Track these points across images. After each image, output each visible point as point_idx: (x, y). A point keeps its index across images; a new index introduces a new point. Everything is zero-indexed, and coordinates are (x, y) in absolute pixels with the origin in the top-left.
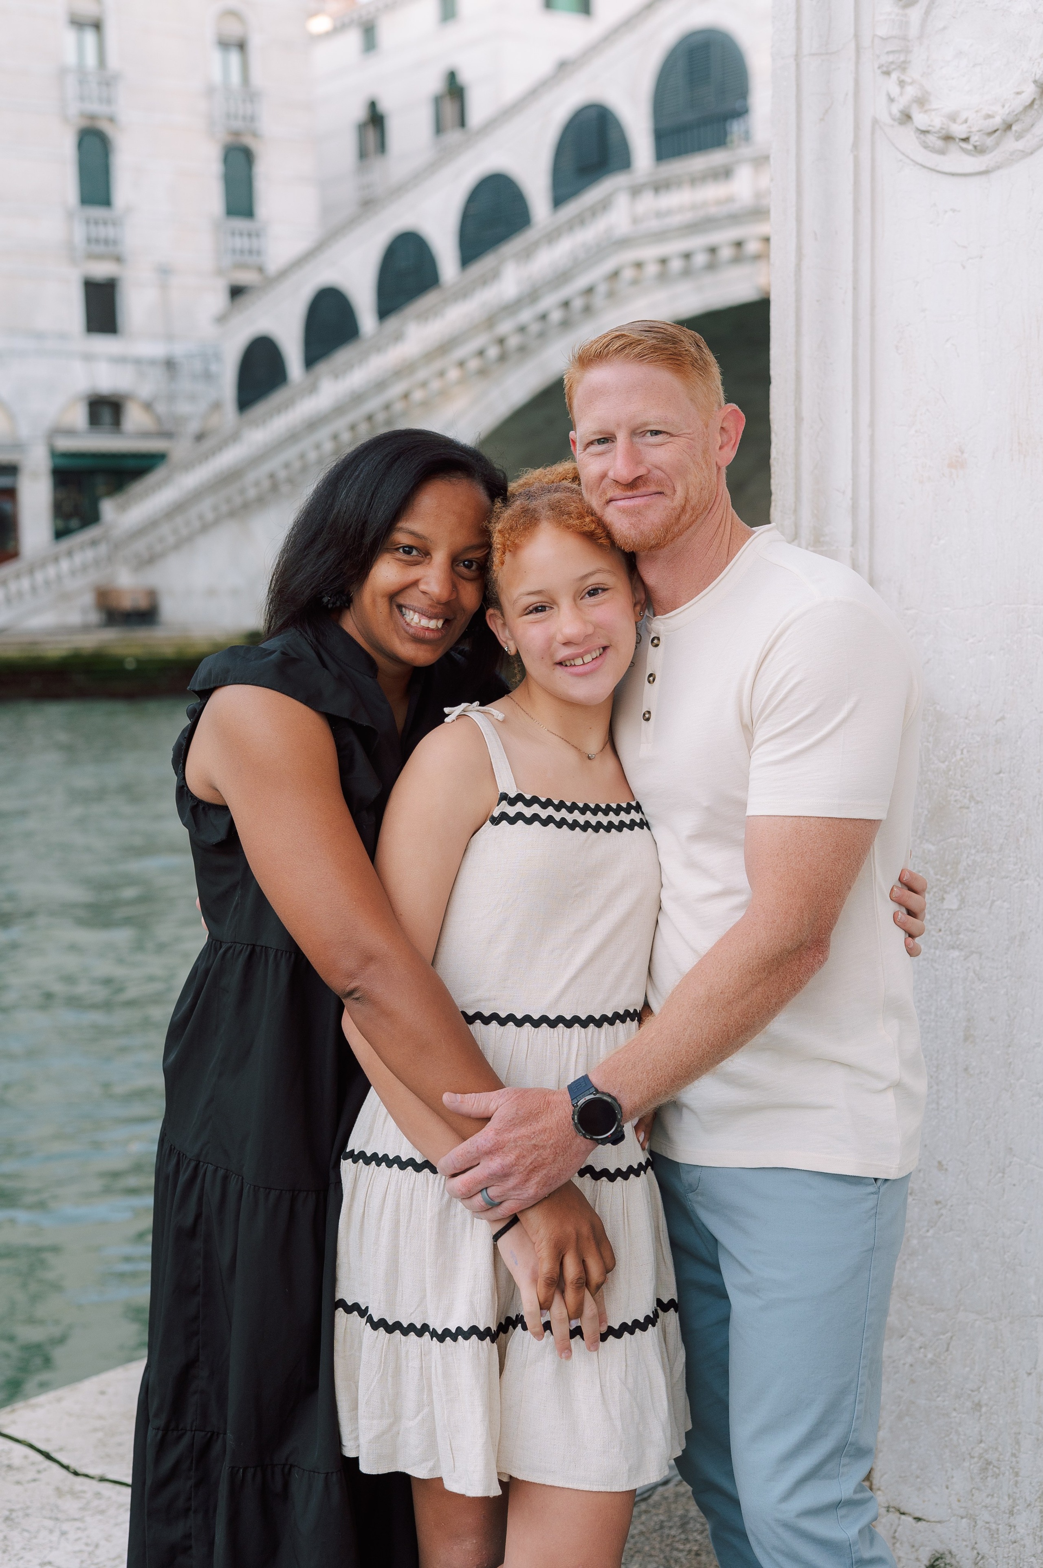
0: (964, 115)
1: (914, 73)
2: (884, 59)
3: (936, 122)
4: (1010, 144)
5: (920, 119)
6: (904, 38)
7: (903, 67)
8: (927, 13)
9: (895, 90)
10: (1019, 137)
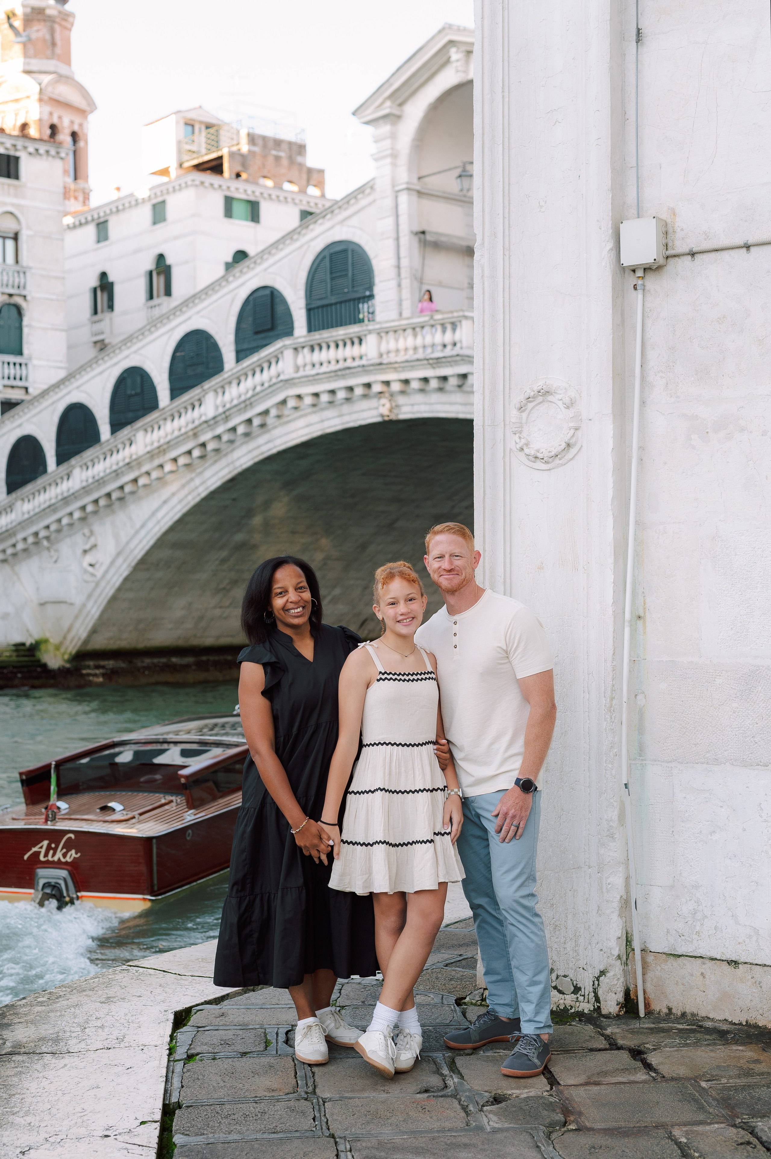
0: (542, 450)
1: (524, 434)
2: (514, 429)
3: (533, 452)
4: (557, 461)
5: (527, 451)
6: (521, 423)
7: (520, 432)
8: (528, 415)
9: (518, 440)
10: (560, 459)
